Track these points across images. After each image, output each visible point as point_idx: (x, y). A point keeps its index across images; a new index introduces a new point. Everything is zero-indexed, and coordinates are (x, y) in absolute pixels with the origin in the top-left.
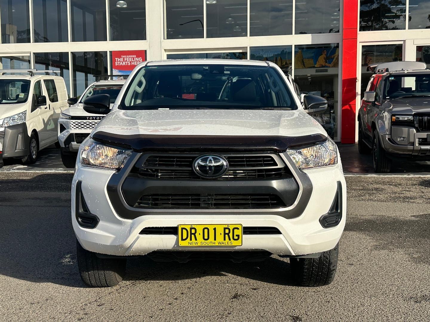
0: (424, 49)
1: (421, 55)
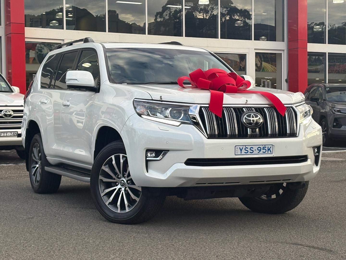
0: (38, 48)
1: (34, 54)
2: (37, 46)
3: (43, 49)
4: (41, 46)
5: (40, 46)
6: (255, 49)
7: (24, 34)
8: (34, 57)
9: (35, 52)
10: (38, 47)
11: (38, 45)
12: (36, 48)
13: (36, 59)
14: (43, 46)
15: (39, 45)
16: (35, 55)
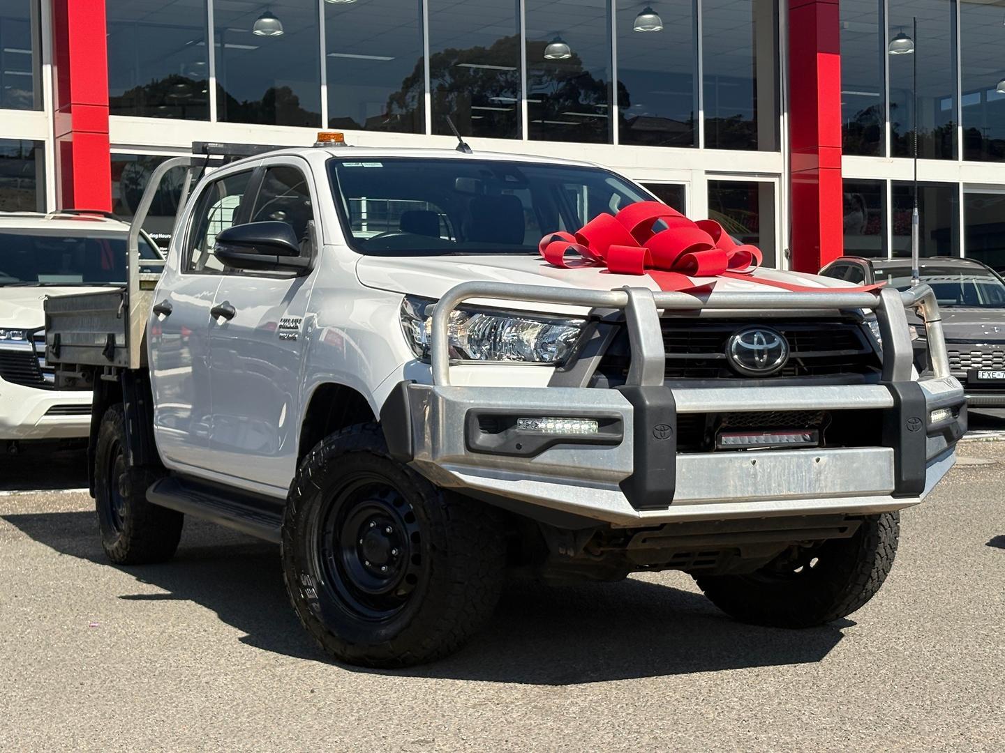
2: (126, 170)
3: (142, 176)
4: (137, 169)
5: (133, 169)
6: (708, 172)
7: (108, 133)
8: (119, 197)
9: (121, 184)
10: (127, 173)
11: (127, 167)
12: (124, 174)
13: (125, 202)
14: (139, 168)
15: (132, 165)
16: (121, 193)
